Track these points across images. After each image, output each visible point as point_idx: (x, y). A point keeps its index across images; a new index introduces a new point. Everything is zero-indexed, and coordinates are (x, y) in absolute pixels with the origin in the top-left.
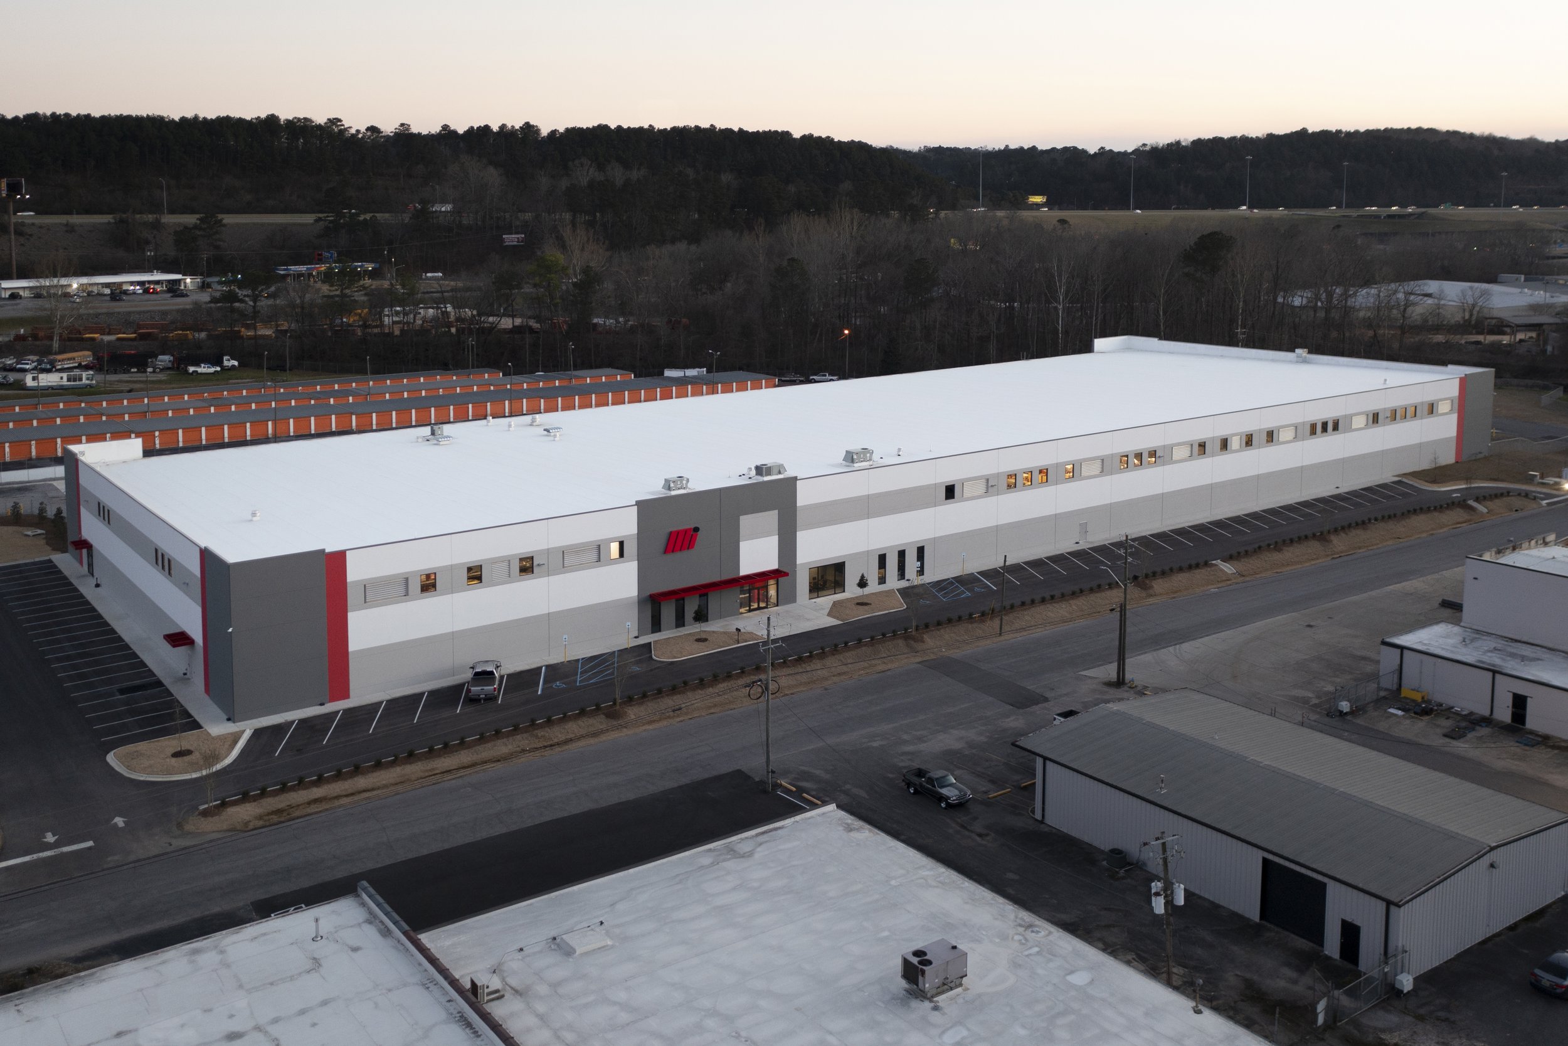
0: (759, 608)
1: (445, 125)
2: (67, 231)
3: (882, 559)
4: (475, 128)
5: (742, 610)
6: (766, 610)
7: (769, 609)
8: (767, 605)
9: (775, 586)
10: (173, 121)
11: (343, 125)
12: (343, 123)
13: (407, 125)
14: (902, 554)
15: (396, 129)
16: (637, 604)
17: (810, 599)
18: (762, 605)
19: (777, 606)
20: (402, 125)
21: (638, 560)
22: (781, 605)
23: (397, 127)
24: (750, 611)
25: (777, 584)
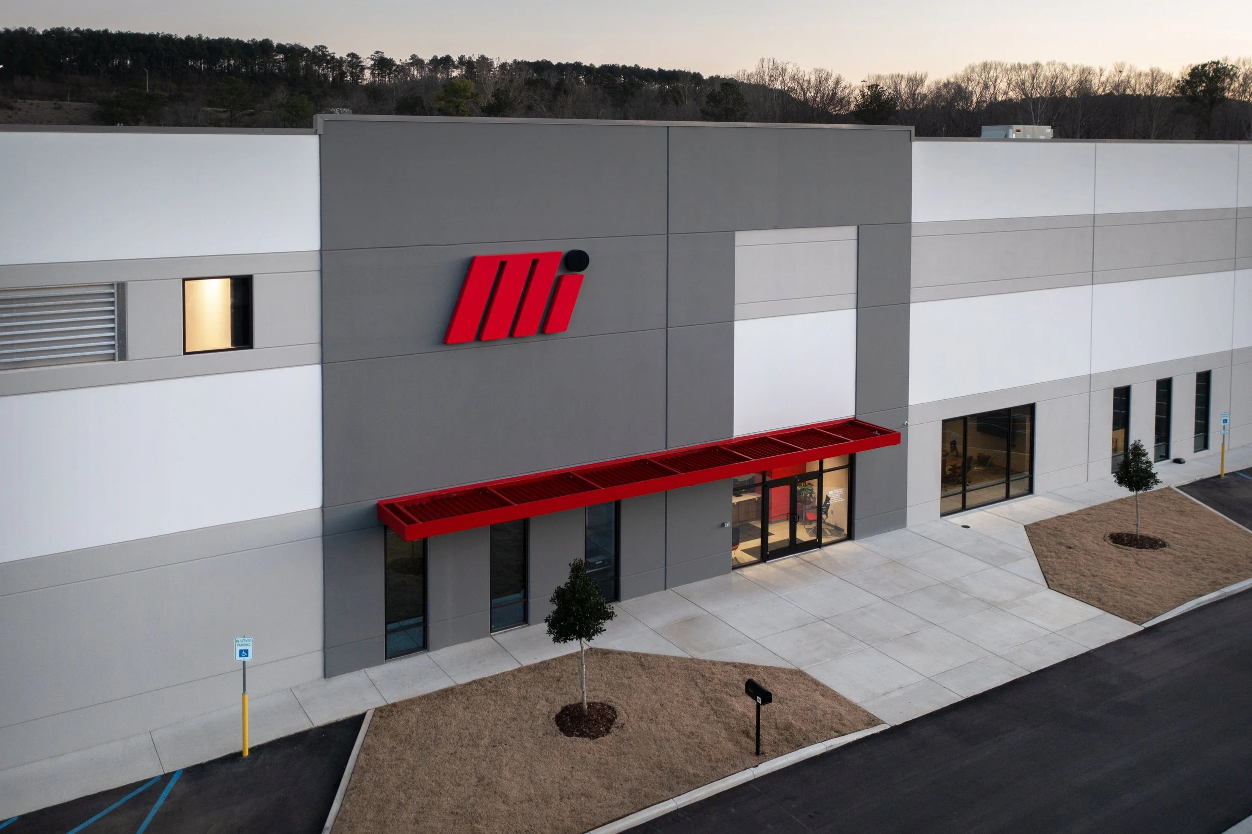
0: (793, 547)
1: (414, 55)
2: (55, 108)
3: (1122, 397)
4: (439, 58)
5: (739, 554)
6: (816, 553)
7: (827, 549)
8: (819, 532)
9: (843, 475)
10: (181, 40)
11: (328, 52)
12: (328, 50)
13: (381, 52)
14: (1164, 388)
15: (371, 55)
16: (320, 540)
17: (943, 515)
18: (804, 534)
19: (850, 536)
20: (377, 52)
21: (322, 363)
22: (862, 536)
23: (373, 54)
24: (766, 554)
25: (851, 468)
